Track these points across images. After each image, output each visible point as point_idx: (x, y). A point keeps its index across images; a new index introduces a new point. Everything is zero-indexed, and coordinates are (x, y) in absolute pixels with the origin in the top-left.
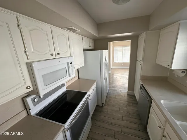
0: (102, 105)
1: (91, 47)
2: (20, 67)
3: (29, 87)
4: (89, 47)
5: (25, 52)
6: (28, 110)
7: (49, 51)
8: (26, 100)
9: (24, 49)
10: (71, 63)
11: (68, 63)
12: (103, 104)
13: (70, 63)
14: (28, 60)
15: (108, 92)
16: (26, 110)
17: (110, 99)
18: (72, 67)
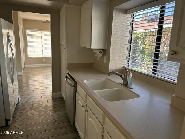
0: (7, 123)
12: (7, 121)
17: (22, 111)
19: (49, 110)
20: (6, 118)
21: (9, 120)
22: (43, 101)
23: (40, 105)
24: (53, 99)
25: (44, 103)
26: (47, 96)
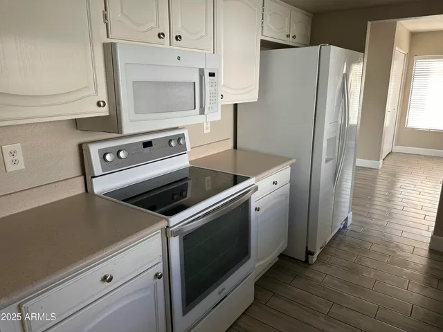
0: (307, 258)
1: (294, 37)
2: (92, 51)
3: (102, 104)
4: (288, 36)
5: (105, 17)
6: (88, 177)
7: (154, 25)
8: (89, 150)
9: (104, 9)
10: (212, 75)
11: (201, 72)
12: (309, 253)
13: (207, 74)
14: (108, 37)
15: (345, 227)
16: (82, 178)
18: (213, 89)
19: (406, 274)
20: (307, 248)
21: (313, 254)
22: (400, 245)
23: (389, 250)
24: (431, 250)
25: (402, 250)
26: (418, 238)
